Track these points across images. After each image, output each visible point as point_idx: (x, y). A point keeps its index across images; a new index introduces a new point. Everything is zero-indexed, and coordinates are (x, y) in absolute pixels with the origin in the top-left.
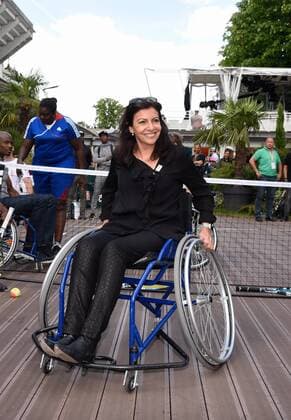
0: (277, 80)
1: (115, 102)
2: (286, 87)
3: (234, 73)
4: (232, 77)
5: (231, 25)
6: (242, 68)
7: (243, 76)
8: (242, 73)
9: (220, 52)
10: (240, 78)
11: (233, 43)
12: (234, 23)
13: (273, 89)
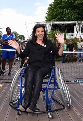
0: (61, 25)
1: (16, 33)
2: (63, 27)
3: (50, 23)
4: (49, 24)
5: (48, 10)
6: (52, 22)
7: (52, 24)
8: (52, 23)
9: (45, 18)
10: (51, 25)
11: (49, 15)
12: (49, 10)
13: (60, 28)
